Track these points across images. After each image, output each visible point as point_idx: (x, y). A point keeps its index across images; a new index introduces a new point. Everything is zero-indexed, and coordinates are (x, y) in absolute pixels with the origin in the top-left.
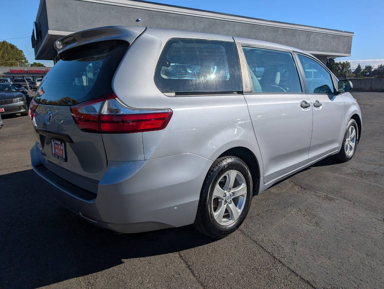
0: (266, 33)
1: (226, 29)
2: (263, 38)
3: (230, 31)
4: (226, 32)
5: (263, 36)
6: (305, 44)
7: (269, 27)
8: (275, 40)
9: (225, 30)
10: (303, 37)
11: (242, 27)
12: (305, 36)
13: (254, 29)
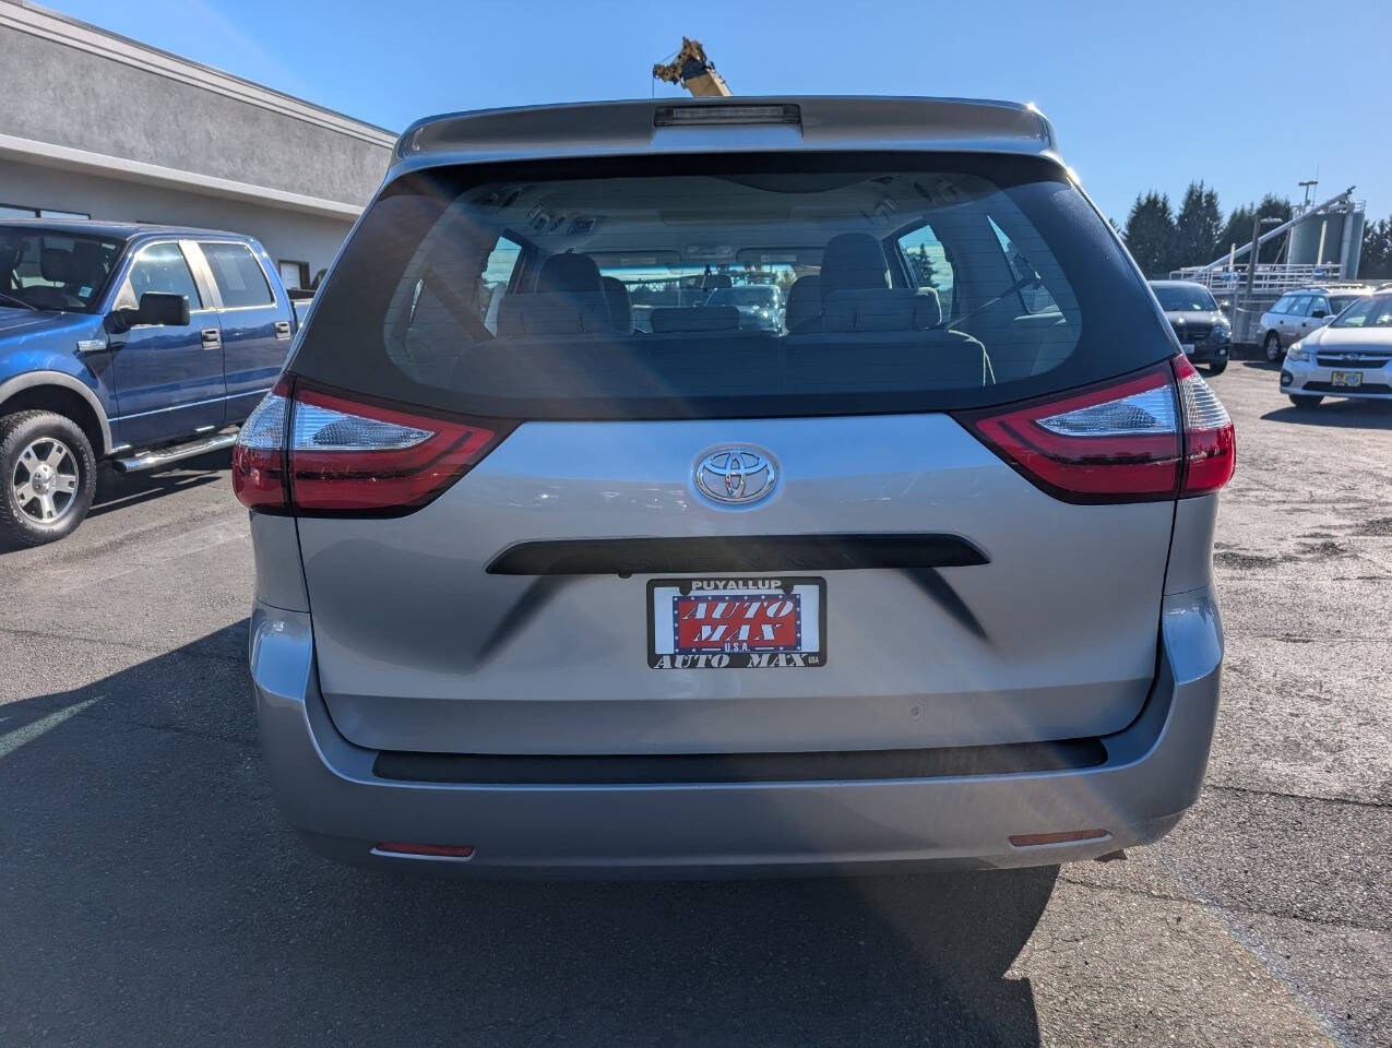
0: (216, 122)
1: (50, 77)
2: (211, 139)
3: (71, 91)
4: (54, 90)
5: (209, 133)
6: (352, 181)
7: (227, 100)
8: (254, 153)
9: (49, 83)
10: (343, 157)
11: (119, 80)
12: (348, 152)
13: (171, 95)
